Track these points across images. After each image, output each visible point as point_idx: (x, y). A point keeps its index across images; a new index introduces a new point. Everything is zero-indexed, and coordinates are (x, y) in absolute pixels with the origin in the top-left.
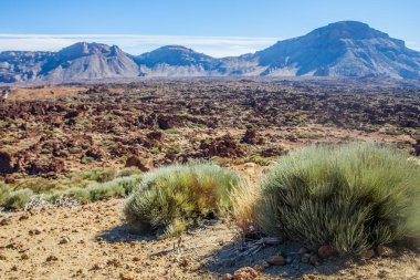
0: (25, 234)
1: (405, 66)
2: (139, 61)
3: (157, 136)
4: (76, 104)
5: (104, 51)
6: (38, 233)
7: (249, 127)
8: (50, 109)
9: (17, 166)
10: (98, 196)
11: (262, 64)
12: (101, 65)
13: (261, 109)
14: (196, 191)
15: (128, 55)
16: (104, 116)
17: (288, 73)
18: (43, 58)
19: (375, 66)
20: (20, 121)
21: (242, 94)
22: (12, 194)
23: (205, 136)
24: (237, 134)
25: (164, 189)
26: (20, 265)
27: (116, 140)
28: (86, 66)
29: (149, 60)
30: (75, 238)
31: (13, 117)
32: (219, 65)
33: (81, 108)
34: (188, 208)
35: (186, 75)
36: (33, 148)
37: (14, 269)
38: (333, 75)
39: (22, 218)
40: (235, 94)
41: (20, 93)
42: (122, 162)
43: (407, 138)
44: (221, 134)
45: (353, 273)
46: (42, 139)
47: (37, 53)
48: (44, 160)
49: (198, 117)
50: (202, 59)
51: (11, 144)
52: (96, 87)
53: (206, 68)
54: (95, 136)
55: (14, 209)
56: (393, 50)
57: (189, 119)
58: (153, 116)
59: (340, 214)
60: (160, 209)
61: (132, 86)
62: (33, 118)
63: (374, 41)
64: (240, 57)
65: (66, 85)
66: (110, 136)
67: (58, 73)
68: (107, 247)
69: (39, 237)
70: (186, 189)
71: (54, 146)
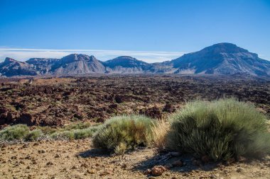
0: (36, 152)
1: (258, 68)
2: (105, 65)
3: (115, 106)
4: (69, 88)
5: (86, 59)
6: (43, 152)
7: (167, 103)
8: (55, 90)
9: (35, 122)
10: (79, 136)
11: (175, 67)
12: (84, 66)
13: (174, 93)
14: (134, 130)
15: (99, 61)
16: (85, 95)
17: (190, 72)
18: (52, 62)
19: (241, 68)
20: (38, 97)
21: (163, 83)
22: (30, 132)
23: (142, 107)
24: (160, 106)
25: (115, 128)
26: (32, 167)
27: (91, 108)
28: (76, 67)
29: (111, 64)
30: (64, 155)
31: (34, 95)
32: (150, 67)
33: (72, 90)
34: (129, 139)
35: (132, 72)
36: (44, 112)
37: (28, 168)
38: (216, 73)
39: (35, 145)
40: (160, 84)
41: (39, 81)
42: (94, 121)
43: (261, 109)
44: (151, 106)
45: (222, 170)
46: (50, 107)
47: (49, 60)
48: (50, 119)
49: (139, 96)
50: (141, 64)
51: (32, 109)
52: (81, 78)
53: (143, 69)
54: (79, 106)
55: (31, 140)
56: (251, 59)
57: (133, 97)
58: (113, 95)
59: (214, 137)
60: (113, 139)
61: (101, 78)
62: (45, 95)
63: (239, 54)
64: (163, 63)
65: (64, 77)
66: (88, 106)
67: (60, 70)
68: (82, 159)
69: (43, 154)
70: (128, 129)
71: (56, 111)
